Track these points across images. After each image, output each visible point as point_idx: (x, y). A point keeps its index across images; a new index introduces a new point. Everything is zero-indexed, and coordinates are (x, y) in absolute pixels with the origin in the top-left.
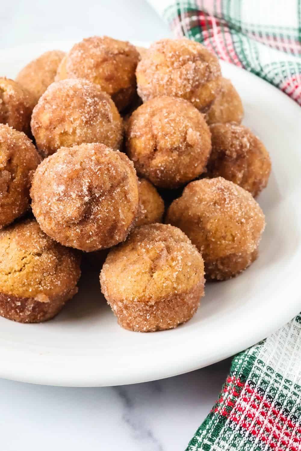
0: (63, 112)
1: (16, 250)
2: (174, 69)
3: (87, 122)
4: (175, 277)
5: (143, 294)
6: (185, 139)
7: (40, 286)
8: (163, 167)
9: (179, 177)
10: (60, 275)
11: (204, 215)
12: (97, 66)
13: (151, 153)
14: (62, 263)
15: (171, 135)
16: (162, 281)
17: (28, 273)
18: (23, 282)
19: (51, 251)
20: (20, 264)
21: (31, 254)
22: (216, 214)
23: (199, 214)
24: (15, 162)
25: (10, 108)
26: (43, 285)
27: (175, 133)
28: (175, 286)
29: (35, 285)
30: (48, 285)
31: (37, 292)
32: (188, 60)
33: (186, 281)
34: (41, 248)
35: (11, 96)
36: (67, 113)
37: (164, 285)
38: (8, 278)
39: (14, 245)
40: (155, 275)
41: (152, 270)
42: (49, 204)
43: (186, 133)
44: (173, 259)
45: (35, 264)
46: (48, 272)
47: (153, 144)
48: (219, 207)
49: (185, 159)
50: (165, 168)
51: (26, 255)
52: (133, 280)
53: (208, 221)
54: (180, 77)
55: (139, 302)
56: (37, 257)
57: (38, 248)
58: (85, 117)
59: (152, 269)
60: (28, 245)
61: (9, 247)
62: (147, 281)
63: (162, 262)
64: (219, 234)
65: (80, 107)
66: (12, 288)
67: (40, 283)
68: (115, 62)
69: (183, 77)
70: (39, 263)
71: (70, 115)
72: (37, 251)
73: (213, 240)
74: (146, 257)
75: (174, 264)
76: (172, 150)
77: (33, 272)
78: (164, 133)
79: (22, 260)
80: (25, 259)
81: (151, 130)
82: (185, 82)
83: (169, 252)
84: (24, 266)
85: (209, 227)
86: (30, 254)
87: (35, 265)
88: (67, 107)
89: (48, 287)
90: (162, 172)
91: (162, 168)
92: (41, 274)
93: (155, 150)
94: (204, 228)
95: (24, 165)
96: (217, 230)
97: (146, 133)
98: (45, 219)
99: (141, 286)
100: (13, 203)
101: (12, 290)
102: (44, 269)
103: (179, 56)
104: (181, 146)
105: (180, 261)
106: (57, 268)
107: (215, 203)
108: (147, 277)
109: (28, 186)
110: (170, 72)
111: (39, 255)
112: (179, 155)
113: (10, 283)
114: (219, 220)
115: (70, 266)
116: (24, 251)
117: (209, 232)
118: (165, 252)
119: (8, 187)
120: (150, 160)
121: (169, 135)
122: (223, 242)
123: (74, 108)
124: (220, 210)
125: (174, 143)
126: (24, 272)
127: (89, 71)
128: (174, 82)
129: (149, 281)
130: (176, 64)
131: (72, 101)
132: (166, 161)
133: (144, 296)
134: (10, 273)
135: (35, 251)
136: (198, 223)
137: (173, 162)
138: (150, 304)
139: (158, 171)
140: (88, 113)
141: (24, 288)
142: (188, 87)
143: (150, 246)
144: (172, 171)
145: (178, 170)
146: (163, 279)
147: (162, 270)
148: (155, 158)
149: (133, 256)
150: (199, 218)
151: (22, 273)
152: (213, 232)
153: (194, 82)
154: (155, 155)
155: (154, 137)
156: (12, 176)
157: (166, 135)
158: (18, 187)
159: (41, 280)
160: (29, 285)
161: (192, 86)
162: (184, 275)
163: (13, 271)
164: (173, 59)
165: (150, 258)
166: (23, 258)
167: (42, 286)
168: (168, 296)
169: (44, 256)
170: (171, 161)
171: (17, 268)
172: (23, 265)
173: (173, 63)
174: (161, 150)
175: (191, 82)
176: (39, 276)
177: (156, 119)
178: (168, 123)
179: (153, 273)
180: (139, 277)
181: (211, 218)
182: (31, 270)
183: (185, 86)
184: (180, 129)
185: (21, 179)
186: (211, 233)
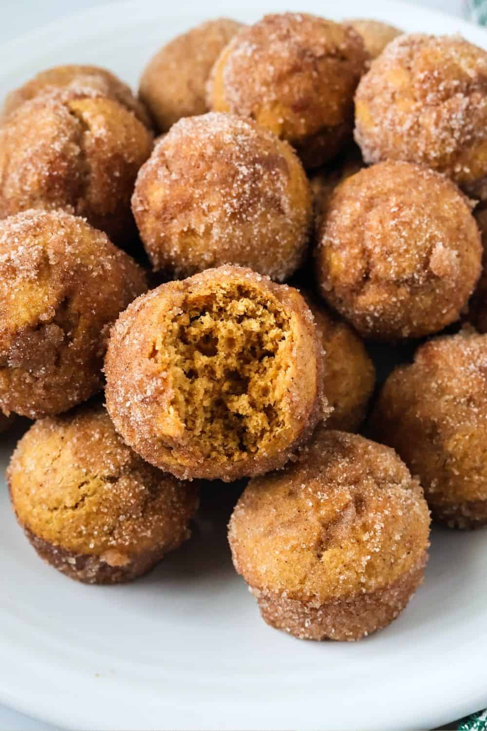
0: (190, 190)
1: (71, 465)
2: (426, 105)
3: (234, 215)
4: (364, 566)
5: (298, 587)
6: (426, 263)
7: (111, 539)
8: (378, 312)
9: (408, 331)
10: (150, 519)
11: (444, 422)
12: (280, 79)
13: (358, 283)
14: (159, 496)
15: (400, 255)
16: (338, 570)
17: (89, 514)
18: (79, 530)
19: (138, 473)
20: (75, 495)
21: (99, 477)
22: (468, 424)
23: (436, 420)
24: (74, 306)
25: (94, 165)
26: (116, 537)
27: (407, 251)
28: (363, 580)
29: (102, 536)
30: (127, 537)
31: (105, 548)
32: (456, 90)
33: (386, 571)
34: (118, 467)
35: (99, 141)
36: (197, 193)
37: (342, 577)
38: (52, 518)
39: (67, 455)
40: (326, 555)
41: (322, 545)
42: (128, 404)
43: (430, 253)
44: (365, 528)
45: (104, 497)
46: (128, 515)
47: (363, 268)
48: (476, 410)
49: (424, 301)
50: (382, 314)
51: (88, 477)
52: (283, 558)
53: (451, 436)
54: (436, 124)
55: (291, 598)
56: (109, 485)
57: (112, 467)
58: (232, 206)
59: (322, 542)
60: (92, 460)
61: (59, 456)
62: (309, 566)
63: (342, 531)
64: (468, 464)
65: (224, 182)
66: (58, 535)
67: (111, 533)
68: (315, 74)
69: (441, 125)
70: (110, 496)
71: (203, 197)
72: (109, 474)
73: (457, 473)
74: (313, 519)
75: (365, 537)
76: (398, 284)
77: (98, 512)
78: (385, 249)
79: (79, 487)
80: (85, 486)
81: (361, 238)
82: (445, 134)
83: (359, 512)
84: (83, 500)
85: (450, 446)
86: (96, 476)
87: (103, 500)
88: (199, 180)
89: (125, 540)
90: (375, 319)
91: (376, 315)
92: (114, 517)
93: (367, 279)
94: (441, 448)
95: (93, 314)
96: (466, 455)
97: (351, 243)
98: (123, 426)
99: (296, 573)
100: (68, 385)
101: (59, 540)
102: (120, 508)
103: (439, 81)
104: (416, 276)
105: (379, 534)
106: (146, 505)
107: (470, 400)
108: (310, 557)
109: (100, 353)
110: (418, 110)
111: (113, 479)
112: (413, 294)
113: (55, 526)
114: (472, 436)
115: (175, 499)
116: (84, 470)
117: (451, 456)
118: (351, 511)
119: (58, 355)
120: (354, 294)
121: (395, 255)
122: (476, 477)
123: (211, 184)
124: (477, 415)
125: (404, 270)
126: (81, 511)
127: (264, 89)
128: (424, 132)
129: (312, 565)
130: (430, 97)
131: (210, 168)
132: (384, 302)
133: (301, 590)
134: (56, 509)
135: (106, 473)
136: (431, 436)
137: (399, 304)
138: (310, 605)
139: (368, 318)
140: (238, 197)
141: (81, 540)
142: (450, 144)
143: (322, 496)
144: (396, 320)
145: (408, 320)
146: (341, 565)
147: (341, 548)
148: (364, 294)
149: (289, 510)
150: (435, 426)
151: (77, 512)
152: (458, 458)
153: (462, 134)
154: (366, 288)
155: (365, 253)
156: (66, 337)
157: (389, 253)
158: (79, 357)
159: (114, 528)
160: (90, 535)
161: (458, 142)
162: (384, 560)
163: (62, 506)
164: (426, 86)
165: (320, 519)
166: (82, 484)
167: (115, 539)
168: (347, 595)
169: (123, 482)
170: (395, 303)
171: (70, 503)
172: (80, 499)
173: (424, 96)
174: (377, 280)
175: (457, 134)
176: (109, 520)
177: (373, 218)
178: (396, 228)
179: (323, 550)
180: (295, 556)
181: (457, 431)
182: (94, 509)
183: (443, 141)
184: (419, 244)
185: (85, 341)
186: (454, 460)
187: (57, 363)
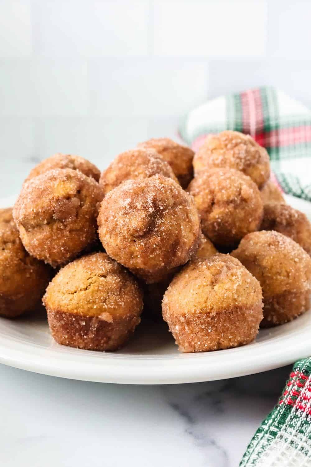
0: (129, 168)
1: (83, 272)
2: (228, 150)
4: (235, 289)
5: (204, 305)
6: (240, 194)
7: (105, 304)
8: (220, 219)
9: (235, 230)
10: (124, 296)
11: (260, 254)
13: (209, 206)
14: (127, 288)
15: (227, 189)
16: (223, 292)
17: (93, 292)
18: (88, 300)
19: (116, 274)
20: (85, 283)
21: (97, 275)
22: (271, 252)
23: (255, 253)
24: (84, 192)
26: (107, 304)
27: (230, 188)
28: (236, 296)
29: (100, 303)
30: (113, 303)
31: (101, 310)
32: (240, 143)
33: (246, 295)
34: (106, 270)
36: (133, 168)
37: (226, 295)
38: (73, 297)
39: (80, 269)
40: (216, 288)
42: (115, 219)
43: (241, 189)
44: (233, 275)
45: (101, 283)
46: (113, 292)
47: (211, 198)
48: (274, 247)
49: (240, 213)
50: (222, 220)
51: (92, 276)
52: (195, 292)
53: (264, 259)
54: (234, 156)
55: (201, 313)
56: (103, 278)
57: (104, 269)
58: (149, 171)
59: (213, 283)
60: (94, 268)
61: (76, 271)
62: (208, 293)
63: (222, 276)
64: (274, 270)
65: (144, 163)
66: (77, 306)
67: (105, 302)
69: (236, 156)
70: (104, 283)
71: (134, 171)
72: (103, 272)
73: (270, 275)
74: (208, 273)
75: (234, 278)
76: (228, 202)
77: (98, 290)
78: (220, 187)
79: (88, 280)
80: (90, 279)
81: (208, 186)
82: (238, 161)
83: (229, 269)
84: (90, 285)
85: (264, 263)
86: (96, 275)
87: (100, 285)
88: (132, 165)
89: (112, 305)
90: (219, 224)
91: (219, 220)
92: (106, 293)
93: (213, 203)
94: (259, 265)
95: (92, 197)
96: (272, 267)
97: (204, 189)
98: (111, 237)
99: (202, 297)
100: (81, 230)
101: (77, 308)
102: (108, 289)
103: (232, 140)
104: (236, 199)
105: (240, 277)
106: (121, 289)
107: (269, 245)
108: (209, 288)
109: (95, 215)
110: (225, 153)
111: (105, 277)
112: (235, 208)
113: (75, 302)
114: (274, 257)
115: (134, 292)
116: (90, 273)
117: (265, 268)
118: (225, 269)
119: (77, 213)
120: (208, 213)
121: (225, 189)
122: (279, 277)
123: (139, 165)
124: (275, 249)
125: (230, 196)
126: (90, 290)
128: (228, 161)
129: (210, 292)
130: (229, 146)
131: (137, 159)
132: (223, 212)
133: (206, 307)
134: (76, 292)
135: (101, 272)
136: (254, 261)
137: (229, 214)
138: (211, 315)
139: (215, 224)
140: (152, 168)
141: (90, 306)
142: (241, 165)
143: (210, 264)
144: (229, 223)
145: (234, 223)
146: (224, 290)
147: (223, 283)
148: (212, 211)
149: (195, 273)
150: (255, 257)
151: (87, 291)
152: (269, 268)
153: (246, 161)
154: (213, 208)
155: (212, 192)
156: (81, 204)
157: (223, 188)
158: (87, 214)
159: (106, 299)
160: (94, 302)
161: (244, 164)
162: (244, 289)
163: (79, 289)
164: (227, 142)
165: (211, 273)
166: (89, 279)
167: (106, 304)
168: (228, 307)
169: (109, 278)
170: (228, 212)
171: (83, 286)
172: (89, 284)
173: (226, 146)
174: (218, 201)
175: (243, 161)
176: (104, 294)
177: (213, 179)
178: (224, 179)
179: (214, 286)
180: (201, 289)
181: (267, 256)
182: (96, 288)
183: (238, 164)
184: (235, 185)
185: (89, 208)
186: (267, 269)
187: (77, 216)
